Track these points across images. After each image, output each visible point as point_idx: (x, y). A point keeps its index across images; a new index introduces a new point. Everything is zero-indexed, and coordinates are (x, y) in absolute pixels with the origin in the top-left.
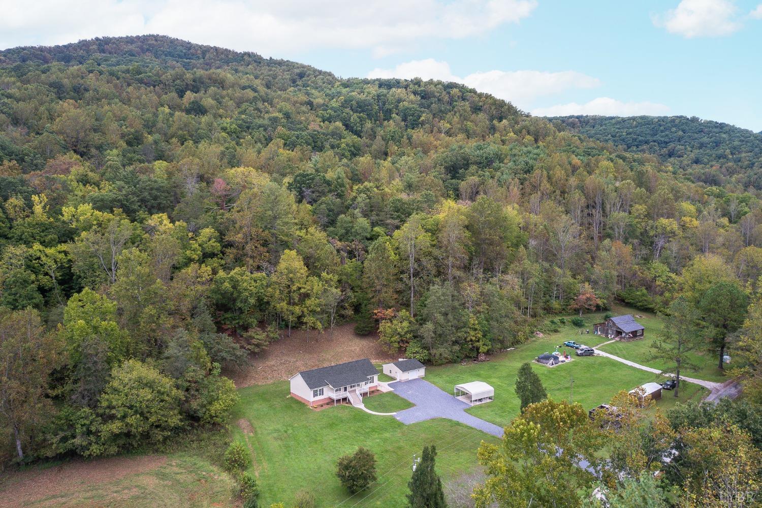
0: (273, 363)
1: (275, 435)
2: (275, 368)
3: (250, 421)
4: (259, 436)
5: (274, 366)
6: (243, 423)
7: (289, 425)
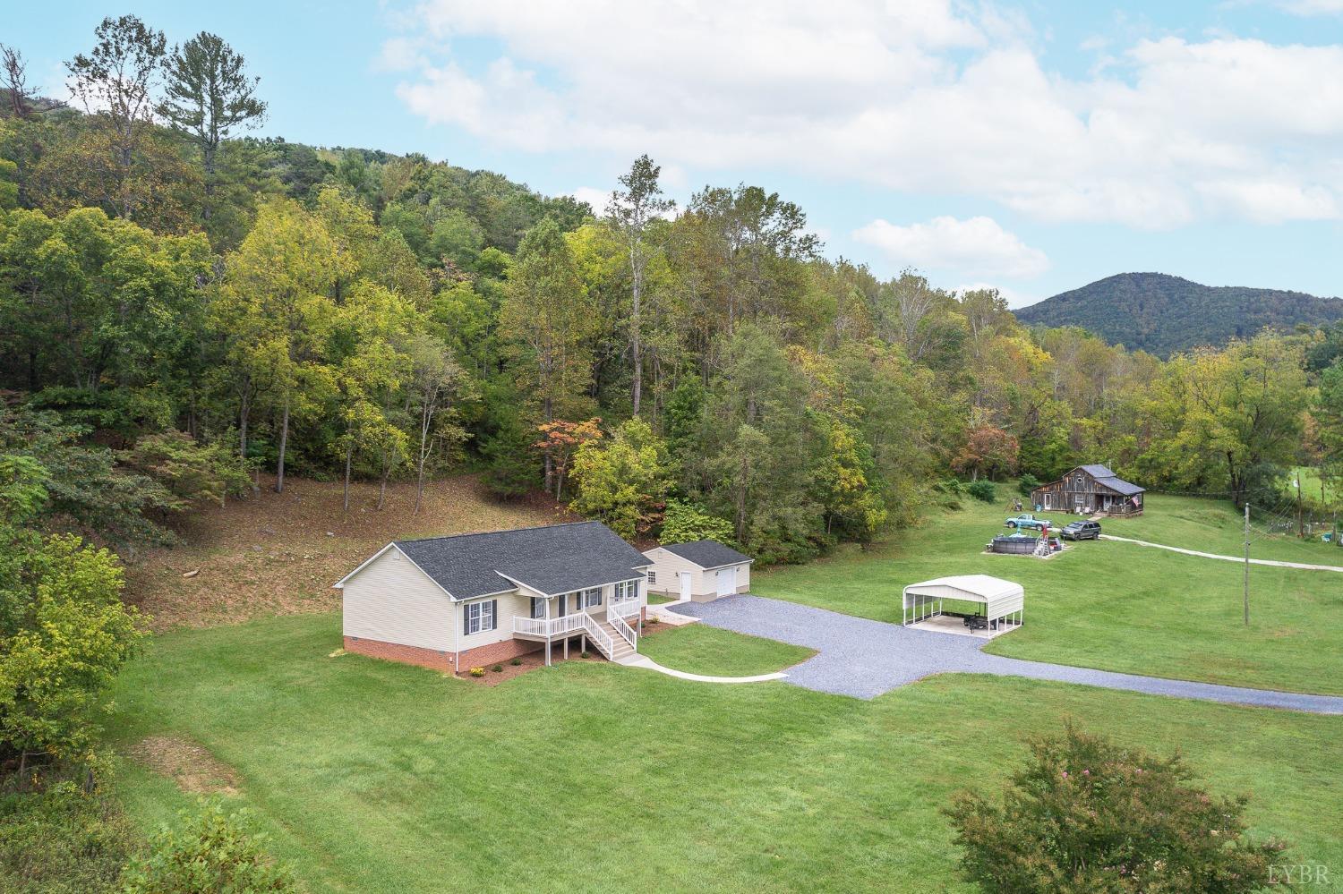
0: (239, 558)
1: (361, 782)
2: (249, 577)
3: (197, 741)
4: (277, 794)
5: (243, 567)
6: (167, 751)
7: (404, 741)
